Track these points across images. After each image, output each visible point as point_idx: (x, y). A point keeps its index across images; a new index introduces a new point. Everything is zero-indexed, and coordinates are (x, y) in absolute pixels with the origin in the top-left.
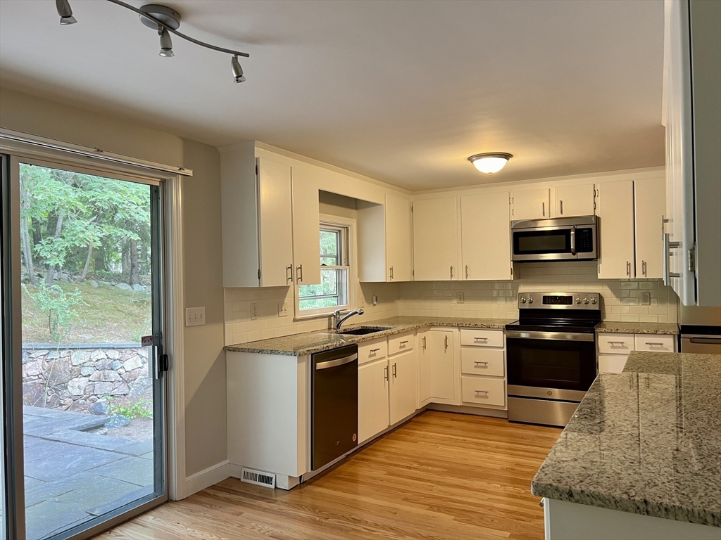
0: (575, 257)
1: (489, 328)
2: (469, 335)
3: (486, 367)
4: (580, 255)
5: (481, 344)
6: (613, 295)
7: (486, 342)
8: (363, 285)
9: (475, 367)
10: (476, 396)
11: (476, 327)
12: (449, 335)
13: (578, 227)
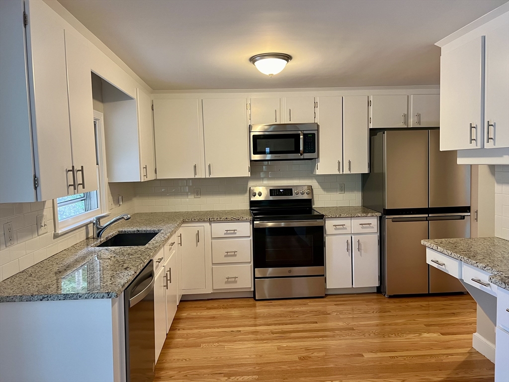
0: (302, 157)
1: (238, 220)
2: (220, 228)
3: (235, 255)
4: (307, 156)
5: (231, 235)
6: (320, 187)
7: (236, 233)
8: (111, 185)
9: (225, 256)
10: (226, 283)
11: (226, 220)
12: (201, 229)
13: (305, 132)
